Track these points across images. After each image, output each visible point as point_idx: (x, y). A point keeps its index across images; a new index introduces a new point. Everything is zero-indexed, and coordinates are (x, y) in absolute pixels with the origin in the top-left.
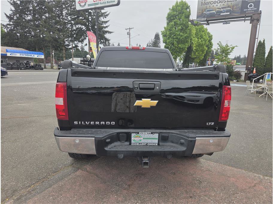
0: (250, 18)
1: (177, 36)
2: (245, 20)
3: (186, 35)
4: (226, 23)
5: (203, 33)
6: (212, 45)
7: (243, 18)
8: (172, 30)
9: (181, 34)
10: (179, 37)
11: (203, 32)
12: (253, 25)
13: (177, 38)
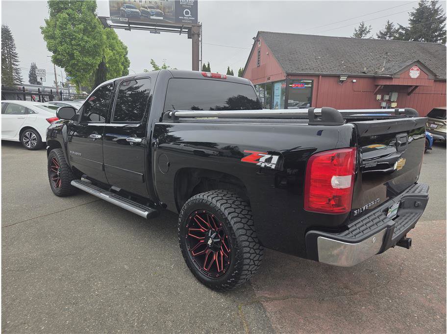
0: (187, 30)
1: (79, 41)
2: (180, 32)
3: (95, 42)
4: (156, 31)
5: (114, 41)
6: (129, 63)
7: (179, 28)
8: (66, 29)
9: (85, 38)
10: (82, 44)
11: (113, 39)
12: (194, 41)
13: (79, 45)
